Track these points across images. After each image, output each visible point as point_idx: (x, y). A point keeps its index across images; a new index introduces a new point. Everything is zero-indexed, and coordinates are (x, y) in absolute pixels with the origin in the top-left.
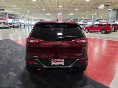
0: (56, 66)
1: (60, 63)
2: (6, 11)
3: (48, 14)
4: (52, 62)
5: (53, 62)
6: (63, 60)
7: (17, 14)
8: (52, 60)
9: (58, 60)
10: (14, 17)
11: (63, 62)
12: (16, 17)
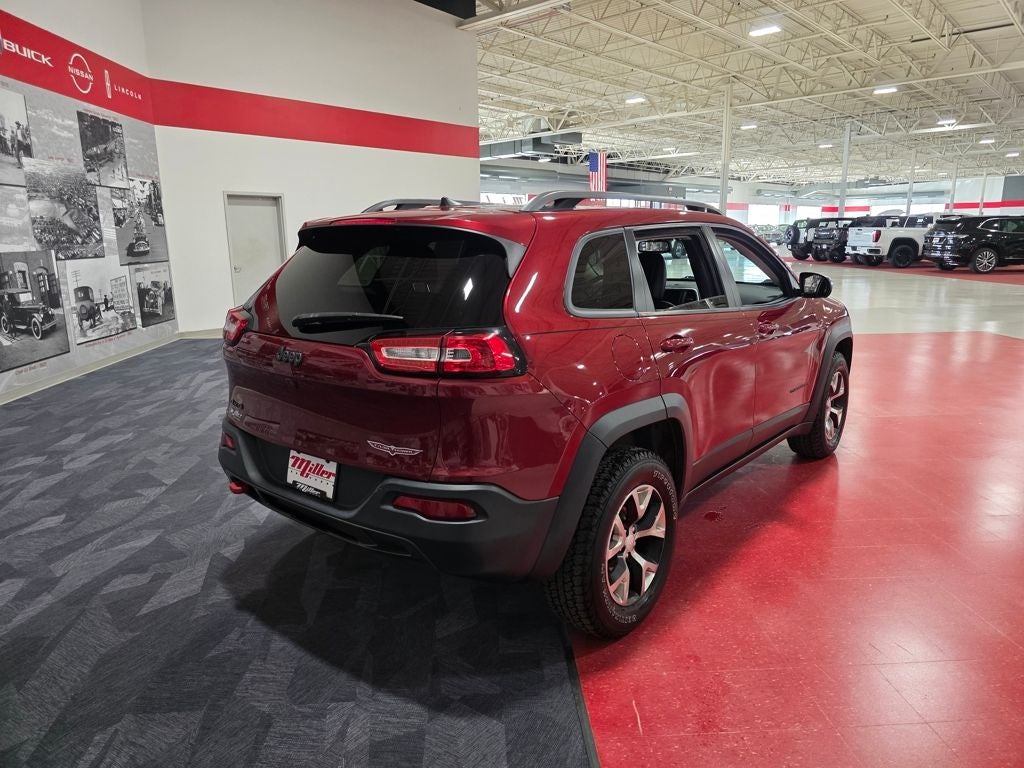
0: (299, 492)
1: (319, 479)
2: (593, 140)
3: (948, 125)
4: (291, 461)
5: (293, 465)
6: (332, 467)
7: (670, 153)
8: (293, 453)
9: (315, 460)
10: (653, 177)
11: (333, 479)
12: (673, 180)
